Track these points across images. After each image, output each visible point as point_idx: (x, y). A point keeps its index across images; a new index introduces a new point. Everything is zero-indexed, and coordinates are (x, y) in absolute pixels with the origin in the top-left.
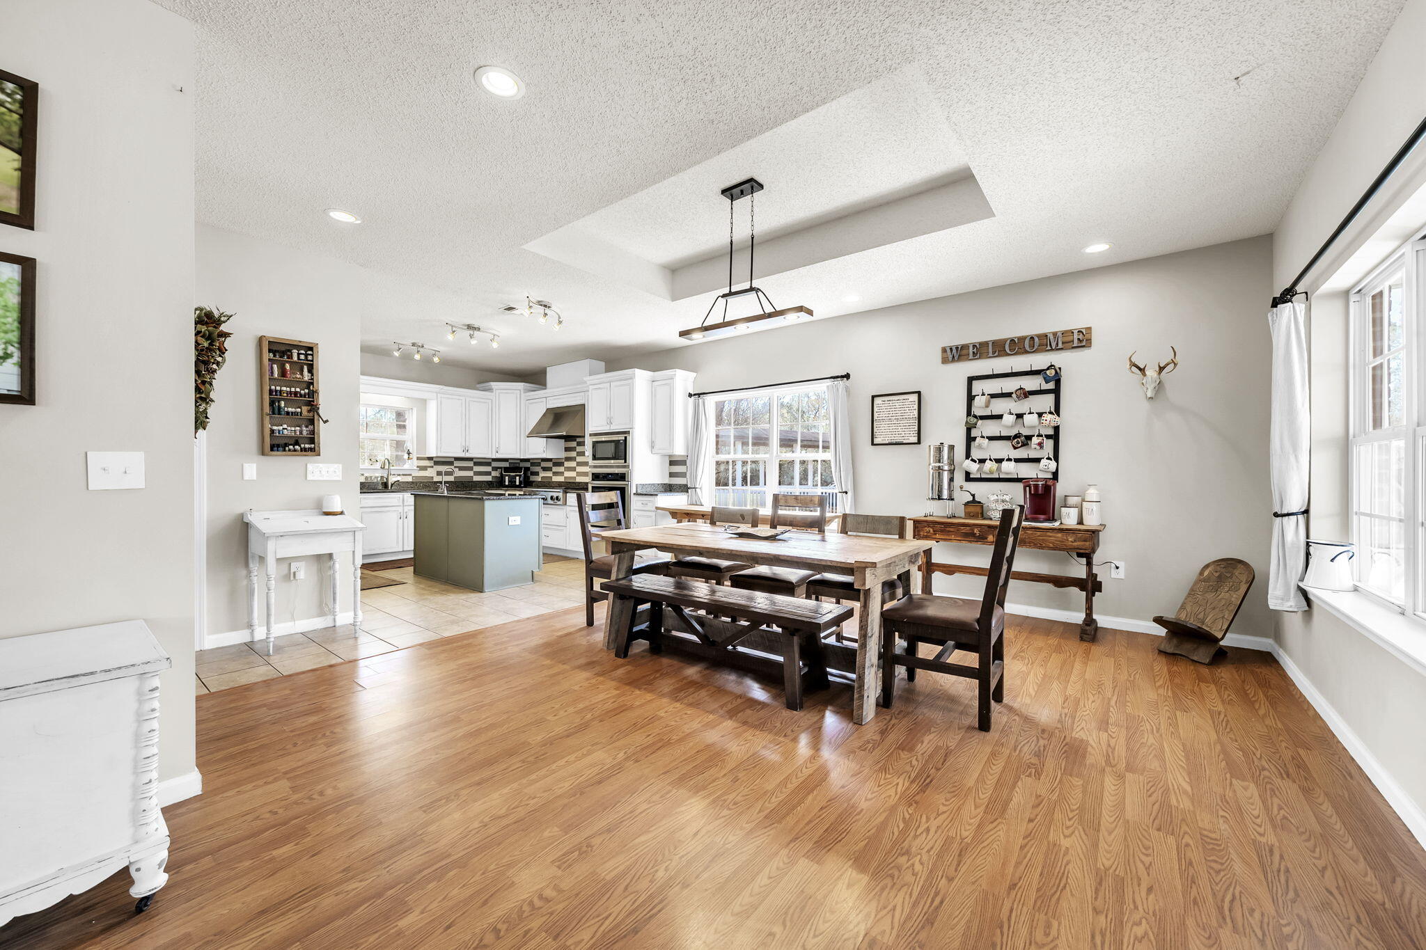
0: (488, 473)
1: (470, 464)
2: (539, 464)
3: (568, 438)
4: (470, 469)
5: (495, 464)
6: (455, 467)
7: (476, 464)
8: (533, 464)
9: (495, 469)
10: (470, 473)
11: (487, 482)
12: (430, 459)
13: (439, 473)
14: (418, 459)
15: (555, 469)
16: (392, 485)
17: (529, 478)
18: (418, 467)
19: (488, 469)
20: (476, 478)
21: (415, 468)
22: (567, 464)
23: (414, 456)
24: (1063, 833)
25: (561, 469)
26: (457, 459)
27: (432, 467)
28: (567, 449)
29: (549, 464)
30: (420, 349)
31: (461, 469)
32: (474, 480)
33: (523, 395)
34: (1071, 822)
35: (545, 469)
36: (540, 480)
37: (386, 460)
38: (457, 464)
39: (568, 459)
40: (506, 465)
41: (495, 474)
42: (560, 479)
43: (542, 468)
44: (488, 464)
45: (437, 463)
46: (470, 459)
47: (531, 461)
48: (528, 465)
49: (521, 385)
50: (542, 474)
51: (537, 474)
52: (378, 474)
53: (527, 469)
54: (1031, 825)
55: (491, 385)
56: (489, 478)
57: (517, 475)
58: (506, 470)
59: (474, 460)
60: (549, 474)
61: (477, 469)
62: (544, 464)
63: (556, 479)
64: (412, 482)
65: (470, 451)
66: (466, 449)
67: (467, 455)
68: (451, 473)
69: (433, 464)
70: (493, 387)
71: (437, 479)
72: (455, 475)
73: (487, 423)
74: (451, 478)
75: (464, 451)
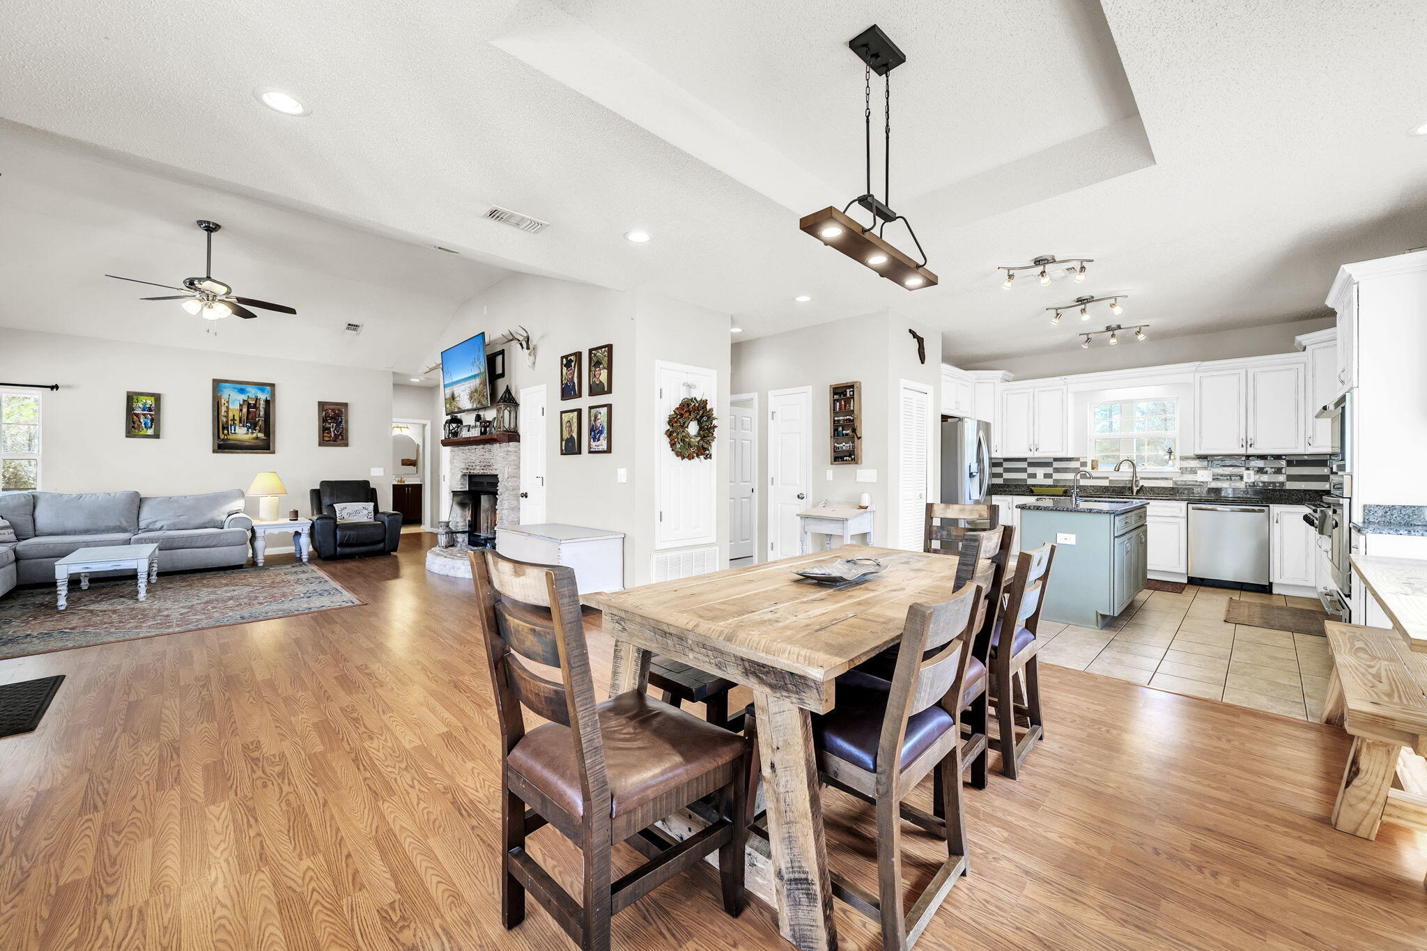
1: (1279, 464)
4: (1279, 471)
6: (1249, 469)
10: (1279, 478)
12: (1202, 458)
13: (1218, 477)
14: (1183, 458)
16: (1138, 490)
18: (1183, 468)
20: (1292, 485)
21: (1178, 470)
23: (1178, 454)
24: (313, 870)
27: (1205, 469)
30: (1116, 332)
31: (1259, 471)
34: (310, 887)
54: (345, 853)
59: (1290, 458)
64: (1173, 488)
65: (1256, 446)
66: (1249, 443)
67: (1251, 451)
68: (1240, 477)
69: (1206, 465)
70: (1304, 343)
71: (1213, 485)
72: (1246, 480)
73: (1297, 401)
74: (1239, 485)
75: (1242, 446)
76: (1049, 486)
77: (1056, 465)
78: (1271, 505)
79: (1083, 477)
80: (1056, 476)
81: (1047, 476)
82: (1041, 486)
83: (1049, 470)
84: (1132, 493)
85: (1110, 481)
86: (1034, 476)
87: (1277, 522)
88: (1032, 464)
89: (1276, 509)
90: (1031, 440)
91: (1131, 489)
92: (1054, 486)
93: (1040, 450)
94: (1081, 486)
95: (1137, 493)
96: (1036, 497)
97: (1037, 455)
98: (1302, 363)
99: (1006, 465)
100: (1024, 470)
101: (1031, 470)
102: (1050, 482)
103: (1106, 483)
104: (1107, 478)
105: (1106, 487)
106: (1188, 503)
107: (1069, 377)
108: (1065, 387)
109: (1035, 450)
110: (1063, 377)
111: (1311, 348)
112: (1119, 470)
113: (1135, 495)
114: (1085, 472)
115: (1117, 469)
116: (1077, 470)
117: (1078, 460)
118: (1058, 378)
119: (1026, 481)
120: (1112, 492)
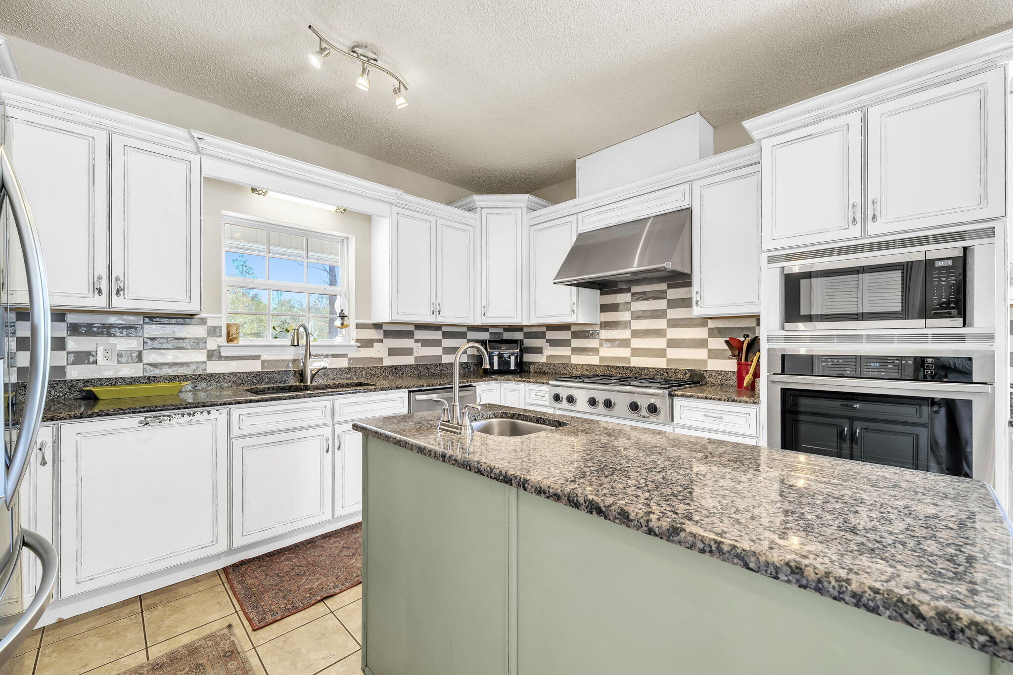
0: (462, 351)
1: (437, 335)
2: (541, 335)
3: (604, 286)
4: (436, 343)
6: (416, 341)
7: (447, 335)
8: (529, 335)
9: (469, 343)
10: (437, 351)
12: (377, 326)
13: (392, 352)
14: (359, 326)
15: (576, 343)
16: (313, 376)
18: (357, 341)
19: (463, 343)
20: (445, 359)
21: (353, 343)
22: (605, 334)
23: (352, 321)
25: (592, 343)
26: (420, 327)
27: (381, 341)
28: (604, 308)
29: (566, 335)
31: (426, 343)
32: (443, 362)
33: (525, 217)
35: (554, 343)
36: (544, 360)
37: (302, 329)
38: (420, 335)
39: (606, 325)
40: (485, 336)
42: (593, 360)
43: (549, 341)
44: (462, 335)
45: (388, 334)
46: (437, 327)
47: (527, 330)
48: (518, 336)
49: (523, 199)
50: (549, 351)
51: (539, 350)
52: (289, 354)
53: (523, 343)
55: (474, 201)
57: (513, 354)
59: (444, 329)
60: (563, 351)
61: (449, 343)
63: (578, 360)
64: (349, 369)
65: (443, 313)
66: (439, 310)
67: (440, 320)
68: (408, 352)
69: (382, 337)
70: (478, 204)
71: (389, 361)
72: (415, 355)
73: (469, 265)
74: (409, 360)
75: (433, 313)
76: (133, 381)
77: (154, 331)
79: (212, 355)
80: (150, 357)
81: (126, 357)
82: (111, 382)
83: (132, 343)
84: (305, 383)
85: (263, 362)
86: (86, 358)
88: (85, 330)
89: (479, 387)
90: (102, 270)
91: (301, 375)
92: (147, 379)
95: (311, 382)
96: (141, 417)
97: (118, 303)
98: (473, 226)
101: (80, 344)
102: (133, 370)
103: (255, 367)
104: (257, 357)
105: (257, 374)
106: (410, 392)
107: (209, 139)
108: (195, 159)
109: (114, 292)
110: (196, 134)
111: (485, 211)
112: (298, 345)
113: (309, 383)
114: (215, 347)
115: (296, 344)
116: (198, 344)
117: (203, 321)
118: (182, 132)
119: (64, 374)
120: (267, 383)
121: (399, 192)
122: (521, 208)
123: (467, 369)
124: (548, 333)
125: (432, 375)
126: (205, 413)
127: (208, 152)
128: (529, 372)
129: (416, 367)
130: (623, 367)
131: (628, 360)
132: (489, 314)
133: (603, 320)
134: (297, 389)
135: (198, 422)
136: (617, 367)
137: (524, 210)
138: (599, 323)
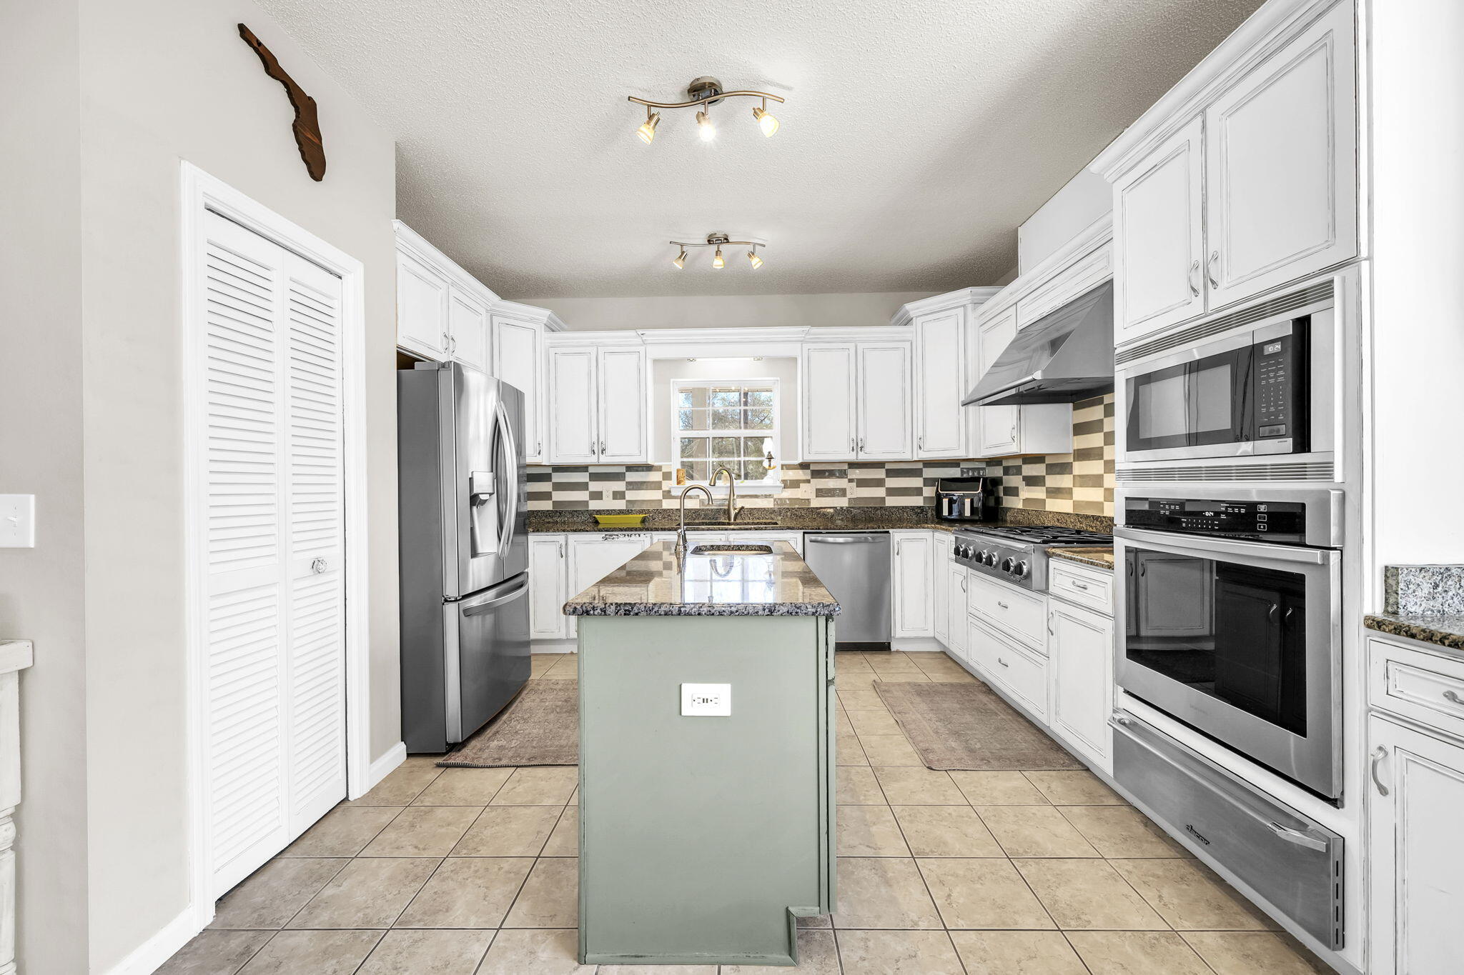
0: (918, 492)
1: (880, 474)
2: (1018, 470)
3: (1077, 396)
4: (879, 483)
5: (930, 473)
6: (851, 481)
7: (890, 473)
8: (1007, 471)
9: (928, 482)
10: (879, 492)
11: (913, 508)
12: (804, 466)
13: (820, 493)
14: (786, 467)
15: (1052, 481)
16: (737, 514)
17: (998, 501)
18: (784, 481)
19: (916, 482)
20: (891, 502)
21: (780, 484)
22: (1080, 468)
23: (779, 462)
25: (1065, 481)
26: (853, 465)
27: (808, 481)
28: (1080, 429)
29: (1040, 470)
30: (723, 247)
31: (862, 483)
32: (887, 505)
33: (970, 315)
35: (1032, 481)
36: (1020, 506)
38: (857, 474)
39: (1083, 455)
41: (929, 492)
42: (1065, 506)
43: (1025, 478)
44: (915, 473)
45: (817, 474)
46: (878, 465)
47: (1005, 463)
48: (997, 472)
49: (964, 295)
50: (1027, 493)
51: (1013, 492)
53: (996, 482)
55: (907, 312)
56: (917, 501)
57: (967, 496)
58: (947, 483)
59: (888, 466)
60: (1038, 493)
61: (893, 483)
62: (1029, 470)
63: (1051, 505)
65: (866, 449)
66: (860, 446)
67: (863, 457)
68: (843, 492)
69: (809, 477)
70: (912, 314)
71: (816, 503)
72: (849, 496)
73: (904, 390)
74: (842, 502)
75: (853, 450)
76: (621, 512)
77: (631, 477)
78: (891, 531)
79: (666, 494)
80: (631, 495)
81: (618, 495)
82: (609, 512)
83: (619, 486)
84: (729, 519)
85: (701, 501)
86: (597, 496)
87: (898, 554)
88: (596, 477)
89: (897, 535)
90: (595, 440)
91: (727, 512)
92: (628, 512)
93: (608, 452)
94: (665, 510)
95: (735, 520)
96: (603, 534)
97: (604, 459)
98: (908, 341)
99: (558, 478)
100: (583, 486)
101: (595, 486)
102: (620, 505)
103: (696, 504)
104: (696, 497)
105: (696, 512)
106: (804, 533)
107: (647, 332)
108: (642, 349)
109: (600, 452)
110: (640, 332)
111: (920, 320)
112: (714, 485)
113: (732, 521)
114: (667, 489)
115: (712, 484)
116: (657, 486)
117: (659, 469)
118: (632, 333)
119: (588, 506)
120: (703, 519)
121: (806, 328)
122: (964, 306)
123: (921, 515)
124: (1024, 467)
125: (870, 520)
126: (637, 535)
127: (650, 342)
128: (1006, 521)
129: (848, 510)
130: (1093, 516)
131: (1099, 505)
132: (927, 447)
133: (1076, 448)
134: (724, 524)
135: (633, 542)
136: (1087, 517)
137: (970, 307)
138: (1072, 451)
